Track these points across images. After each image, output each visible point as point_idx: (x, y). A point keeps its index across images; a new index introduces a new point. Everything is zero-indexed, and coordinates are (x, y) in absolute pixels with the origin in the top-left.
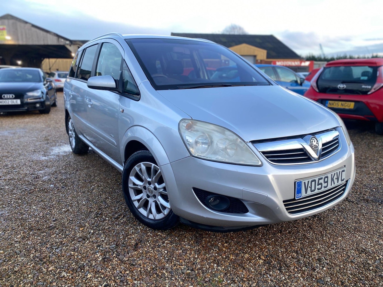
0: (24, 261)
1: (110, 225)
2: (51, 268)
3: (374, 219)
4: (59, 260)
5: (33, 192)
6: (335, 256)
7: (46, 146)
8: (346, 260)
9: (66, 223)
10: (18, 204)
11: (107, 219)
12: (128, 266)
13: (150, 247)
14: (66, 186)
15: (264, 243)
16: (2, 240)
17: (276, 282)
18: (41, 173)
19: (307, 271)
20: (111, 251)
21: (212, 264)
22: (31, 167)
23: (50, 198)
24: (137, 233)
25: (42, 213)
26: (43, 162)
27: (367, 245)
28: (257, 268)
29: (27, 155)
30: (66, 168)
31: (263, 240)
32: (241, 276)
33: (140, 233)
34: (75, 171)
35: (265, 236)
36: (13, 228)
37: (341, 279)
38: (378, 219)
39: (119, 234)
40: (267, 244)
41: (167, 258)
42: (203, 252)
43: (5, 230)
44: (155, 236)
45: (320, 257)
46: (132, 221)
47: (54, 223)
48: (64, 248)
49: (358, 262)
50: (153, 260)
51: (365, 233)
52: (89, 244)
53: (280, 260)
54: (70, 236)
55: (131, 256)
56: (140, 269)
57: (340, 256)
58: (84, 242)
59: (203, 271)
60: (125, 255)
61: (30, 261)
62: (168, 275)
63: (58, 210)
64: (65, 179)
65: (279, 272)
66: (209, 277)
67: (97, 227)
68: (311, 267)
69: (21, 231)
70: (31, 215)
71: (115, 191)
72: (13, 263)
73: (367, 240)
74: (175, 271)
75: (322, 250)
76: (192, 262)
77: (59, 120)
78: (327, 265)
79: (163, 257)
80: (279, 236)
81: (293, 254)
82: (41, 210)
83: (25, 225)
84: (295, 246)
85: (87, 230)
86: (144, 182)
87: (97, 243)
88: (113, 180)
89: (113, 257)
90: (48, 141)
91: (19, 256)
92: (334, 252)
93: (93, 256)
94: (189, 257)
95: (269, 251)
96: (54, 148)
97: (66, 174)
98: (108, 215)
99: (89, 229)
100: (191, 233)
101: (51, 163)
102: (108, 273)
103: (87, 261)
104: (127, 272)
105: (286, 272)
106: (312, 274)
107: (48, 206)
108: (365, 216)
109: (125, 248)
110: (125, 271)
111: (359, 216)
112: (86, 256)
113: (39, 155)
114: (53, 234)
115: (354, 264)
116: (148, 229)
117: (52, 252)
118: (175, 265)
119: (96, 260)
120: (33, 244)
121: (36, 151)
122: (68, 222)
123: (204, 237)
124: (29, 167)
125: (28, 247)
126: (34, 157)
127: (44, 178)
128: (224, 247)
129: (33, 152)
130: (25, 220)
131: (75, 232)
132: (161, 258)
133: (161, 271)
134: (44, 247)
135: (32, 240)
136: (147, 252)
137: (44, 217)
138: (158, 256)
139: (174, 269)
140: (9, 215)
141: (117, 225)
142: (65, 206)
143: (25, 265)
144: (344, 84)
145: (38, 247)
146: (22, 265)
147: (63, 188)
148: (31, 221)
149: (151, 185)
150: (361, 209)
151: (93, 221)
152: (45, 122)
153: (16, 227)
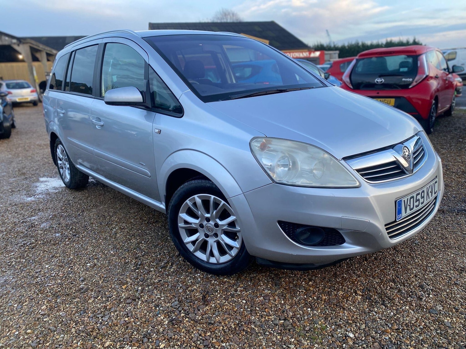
0: (65, 339)
1: (159, 277)
2: (108, 342)
3: (459, 232)
4: (113, 331)
5: (36, 245)
6: (436, 280)
7: (24, 182)
8: (448, 282)
9: (100, 282)
10: (22, 264)
11: (152, 269)
12: (205, 326)
13: (222, 298)
14: (78, 233)
15: (353, 275)
16: (23, 316)
17: (385, 319)
18: (34, 220)
19: (414, 301)
20: (175, 310)
21: (304, 309)
22: (17, 213)
23: (64, 252)
24: (198, 283)
25: (61, 272)
26: (31, 204)
27: (464, 262)
28: (358, 306)
29: (4, 197)
30: (67, 210)
31: (351, 272)
32: (344, 318)
33: (201, 282)
34: (81, 213)
35: (351, 266)
36: (31, 298)
37: (453, 305)
38: (462, 231)
39: (176, 287)
40: (356, 275)
41: (248, 309)
42: (288, 296)
43: (20, 302)
44: (222, 284)
45: (421, 283)
46: (185, 268)
47: (84, 283)
48: (112, 314)
49: (462, 283)
50: (233, 314)
51: (456, 249)
52: (144, 304)
53: (379, 293)
54: (114, 298)
55: (203, 313)
56: (222, 328)
57: (441, 278)
58: (135, 303)
59: (298, 319)
60: (195, 312)
61: (74, 338)
62: (259, 330)
63: (81, 266)
64: (72, 224)
65: (384, 307)
66: (308, 324)
67: (144, 281)
68: (417, 297)
69: (44, 300)
70: (47, 277)
71: (145, 233)
72: (51, 344)
73: (461, 256)
74: (265, 324)
75: (419, 275)
76: (281, 310)
77: (28, 146)
78: (432, 291)
79: (244, 308)
80: (366, 264)
81: (391, 283)
82: (58, 268)
83: (46, 291)
84: (389, 274)
85: (131, 287)
86: (200, 219)
87: (153, 302)
88: (136, 218)
89: (181, 317)
90: (24, 176)
91: (55, 333)
92: (433, 275)
93: (155, 320)
94: (274, 304)
95: (363, 284)
96: (38, 184)
97: (70, 217)
98: (150, 265)
99: (134, 285)
100: (264, 274)
101: (42, 204)
102: (185, 339)
103: (150, 327)
104: (209, 334)
105: (392, 306)
106: (420, 305)
107: (65, 263)
108: (448, 230)
109: (191, 304)
110: (205, 333)
111: (442, 230)
112: (146, 322)
113: (20, 196)
114: (90, 299)
115: (460, 287)
116: (209, 276)
117: (100, 322)
118: (262, 316)
119: (161, 323)
120: (67, 315)
121: (14, 191)
122: (102, 280)
123: (282, 277)
124: (15, 213)
125: (62, 320)
126: (15, 198)
127: (42, 226)
128: (310, 287)
129: (11, 193)
130: (42, 284)
131: (118, 293)
132: (242, 310)
133: (249, 327)
134: (84, 317)
135: (64, 309)
136: (222, 306)
137: (66, 277)
138: (236, 308)
139: (263, 322)
140: (16, 281)
141: (168, 275)
142: (88, 260)
143: (70, 344)
144: (382, 78)
145: (77, 318)
146: (66, 345)
147: (75, 236)
148: (51, 285)
149: (210, 222)
150: (440, 222)
151: (135, 275)
152: (9, 150)
153: (35, 296)
